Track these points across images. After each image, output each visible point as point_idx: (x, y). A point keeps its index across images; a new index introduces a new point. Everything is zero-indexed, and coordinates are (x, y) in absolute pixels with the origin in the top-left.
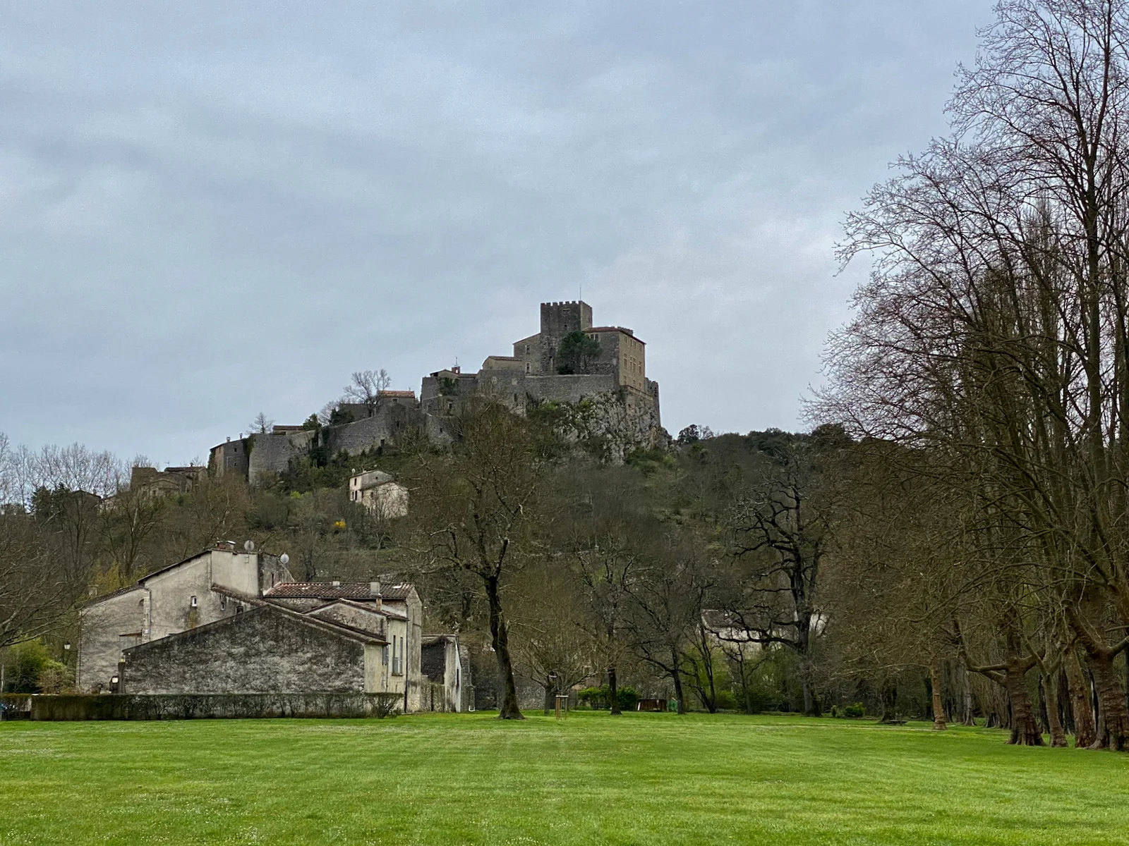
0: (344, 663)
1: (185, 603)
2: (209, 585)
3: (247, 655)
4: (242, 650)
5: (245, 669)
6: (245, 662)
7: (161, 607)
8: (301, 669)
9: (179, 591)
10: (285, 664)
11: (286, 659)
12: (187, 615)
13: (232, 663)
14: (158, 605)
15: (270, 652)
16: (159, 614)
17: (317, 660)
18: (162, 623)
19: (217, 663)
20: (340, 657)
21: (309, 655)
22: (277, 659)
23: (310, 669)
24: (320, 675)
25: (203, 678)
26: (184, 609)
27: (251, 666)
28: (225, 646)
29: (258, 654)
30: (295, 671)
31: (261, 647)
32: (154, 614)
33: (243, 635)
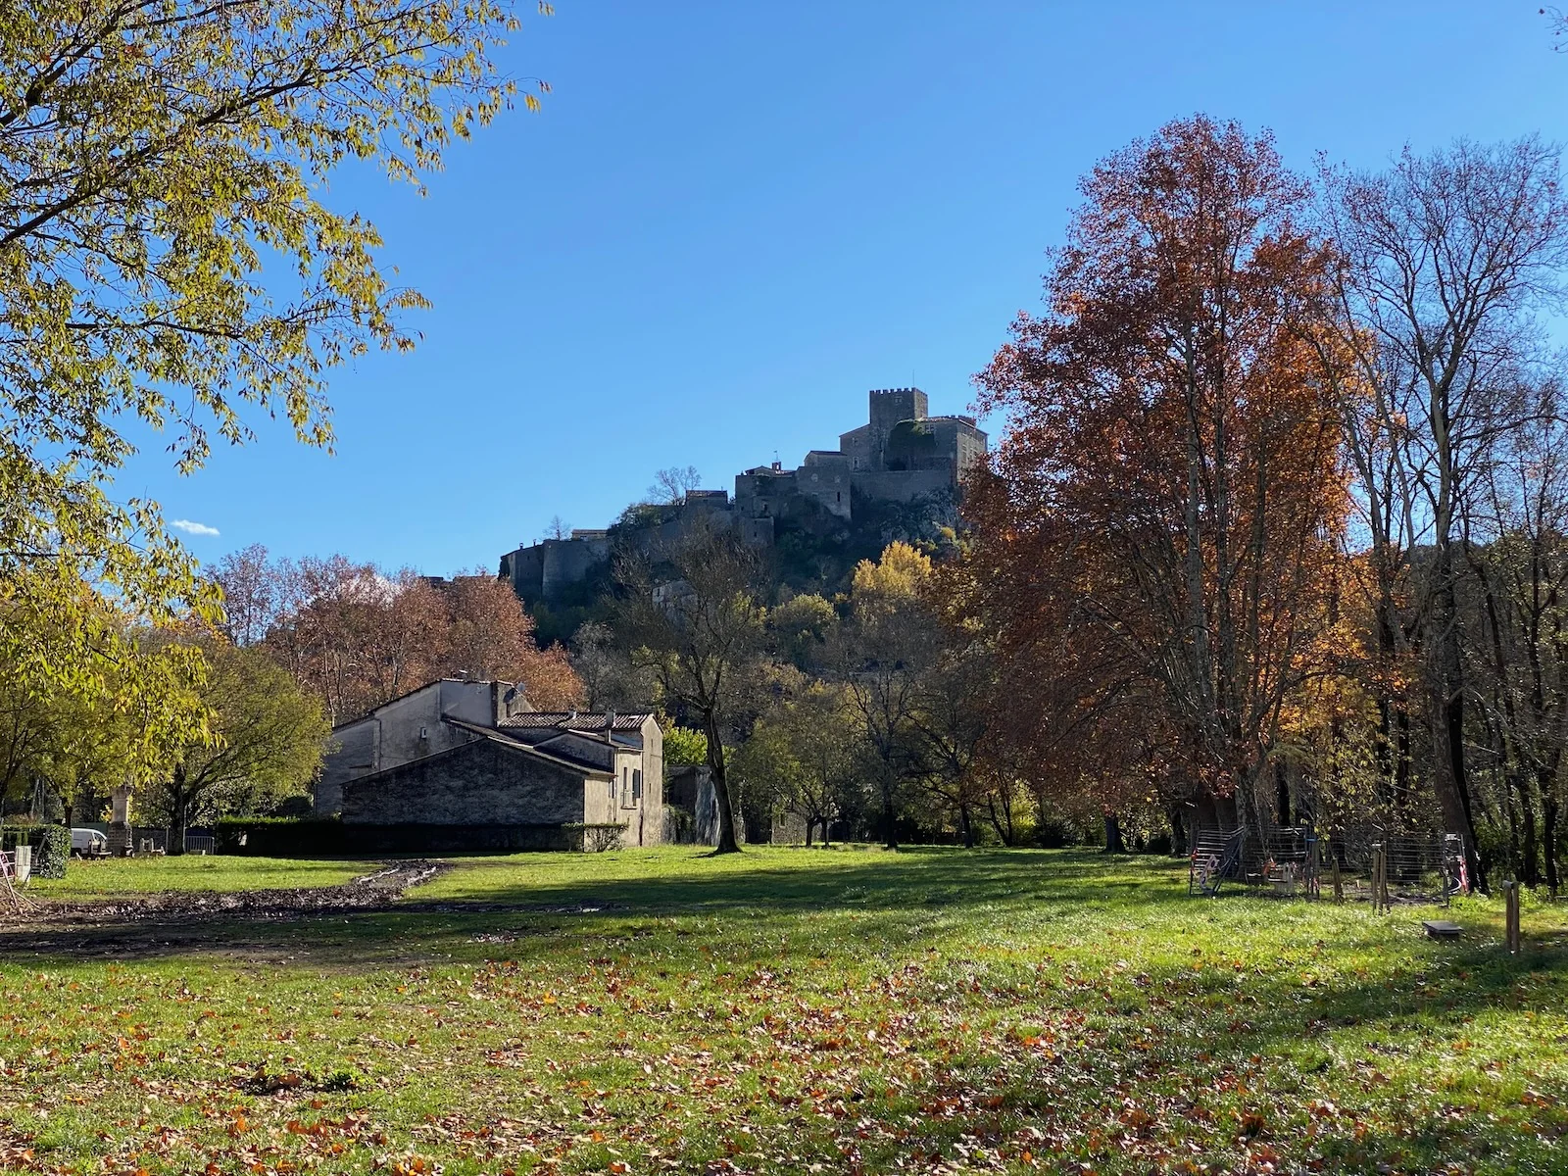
0: (564, 796)
1: (415, 734)
2: (439, 717)
3: (466, 788)
4: (460, 783)
5: (463, 802)
6: (463, 796)
7: (391, 738)
8: (520, 802)
9: (408, 723)
10: (504, 797)
11: (504, 792)
12: (416, 747)
13: (451, 797)
14: (388, 736)
15: (488, 785)
16: (389, 746)
17: (535, 793)
18: (393, 755)
19: (436, 797)
20: (560, 790)
21: (528, 788)
22: (495, 792)
23: (529, 802)
24: (539, 808)
25: (421, 811)
26: (413, 740)
27: (470, 800)
28: (443, 779)
29: (478, 787)
30: (514, 804)
31: (481, 780)
32: (384, 746)
33: (461, 768)
